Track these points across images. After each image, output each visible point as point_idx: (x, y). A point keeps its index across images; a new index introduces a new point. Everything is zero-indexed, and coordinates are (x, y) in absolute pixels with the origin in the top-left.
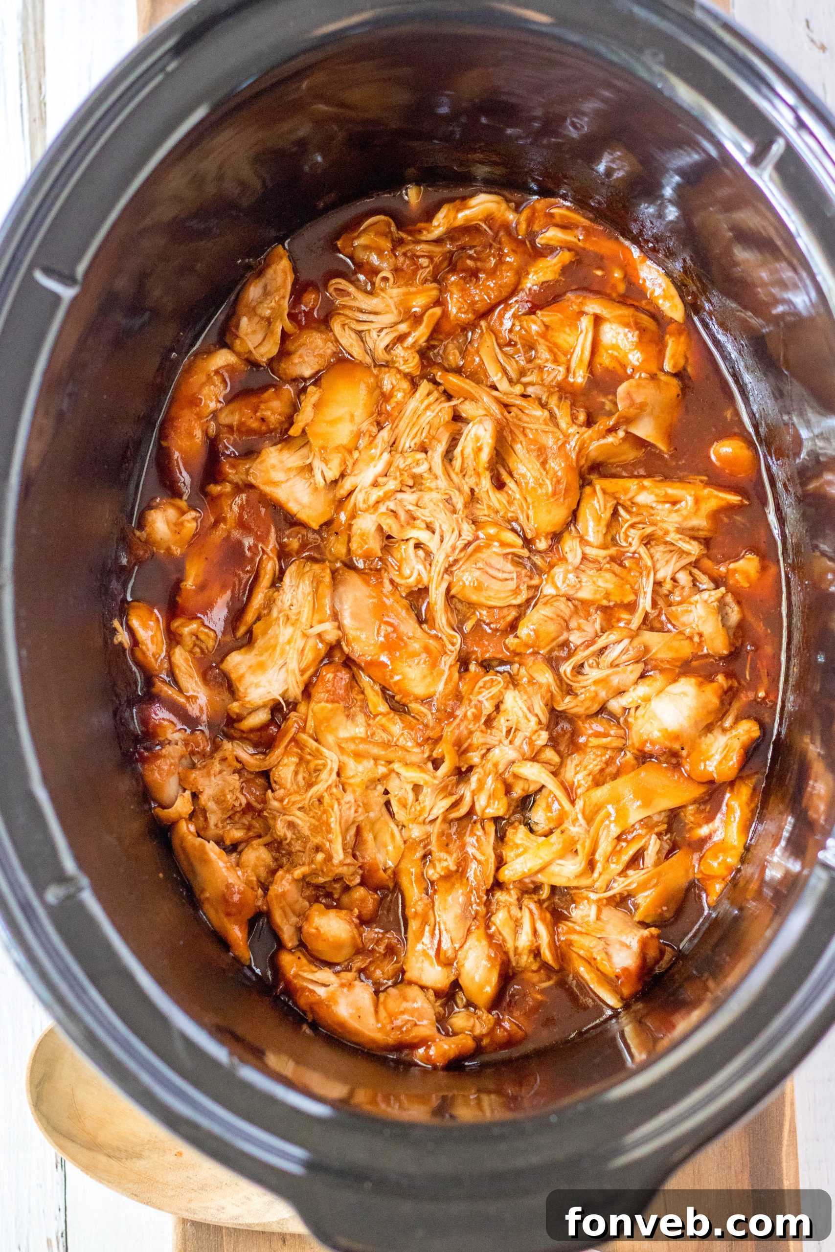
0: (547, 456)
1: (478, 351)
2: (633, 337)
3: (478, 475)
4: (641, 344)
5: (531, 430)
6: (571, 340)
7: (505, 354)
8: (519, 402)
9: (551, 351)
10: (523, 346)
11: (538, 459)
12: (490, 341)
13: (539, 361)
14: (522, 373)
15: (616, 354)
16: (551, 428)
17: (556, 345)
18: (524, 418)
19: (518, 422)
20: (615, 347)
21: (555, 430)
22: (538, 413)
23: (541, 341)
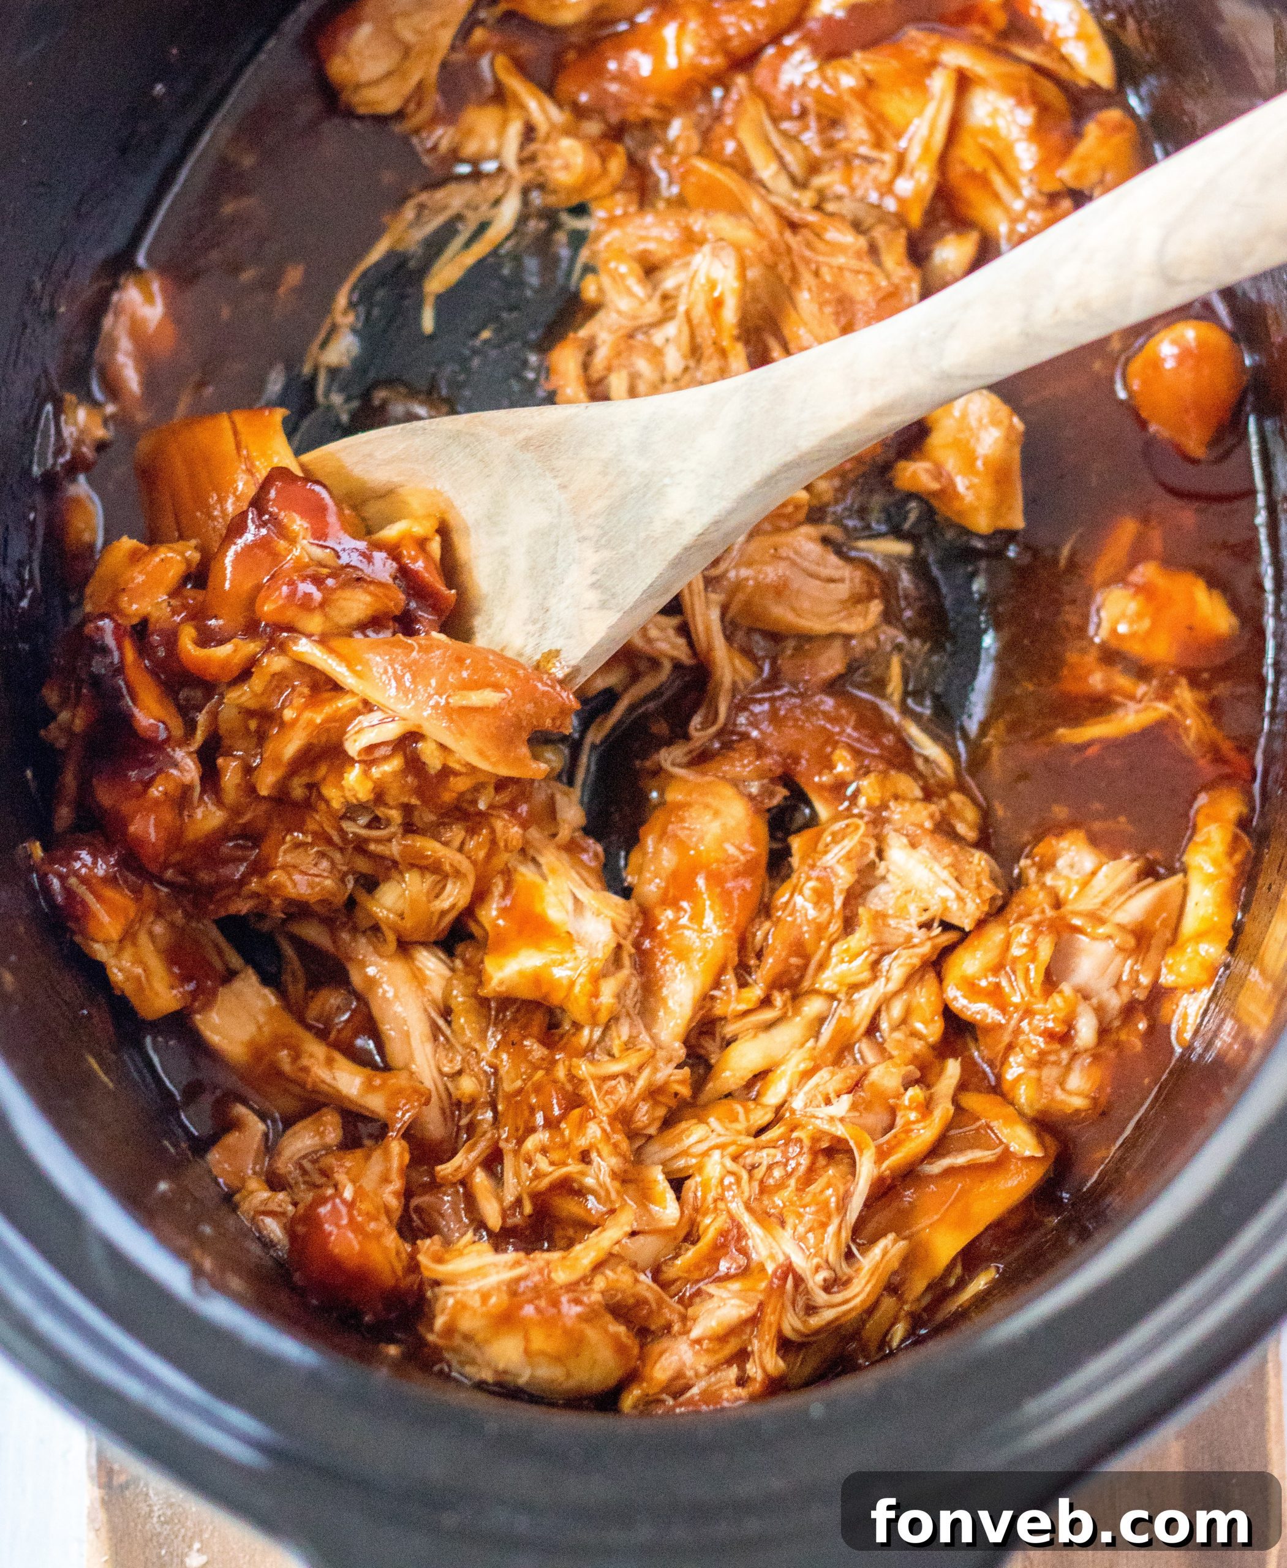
0: (854, 315)
1: (732, 132)
2: (1026, 117)
3: (723, 353)
4: (1038, 132)
5: (831, 267)
6: (910, 110)
7: (784, 134)
8: (812, 218)
9: (871, 126)
10: (819, 117)
11: (837, 322)
12: (755, 110)
13: (846, 145)
14: (814, 167)
15: (990, 144)
16: (867, 265)
17: (882, 117)
18: (820, 246)
19: (808, 253)
20: (992, 133)
21: (875, 269)
22: (848, 238)
23: (856, 106)
